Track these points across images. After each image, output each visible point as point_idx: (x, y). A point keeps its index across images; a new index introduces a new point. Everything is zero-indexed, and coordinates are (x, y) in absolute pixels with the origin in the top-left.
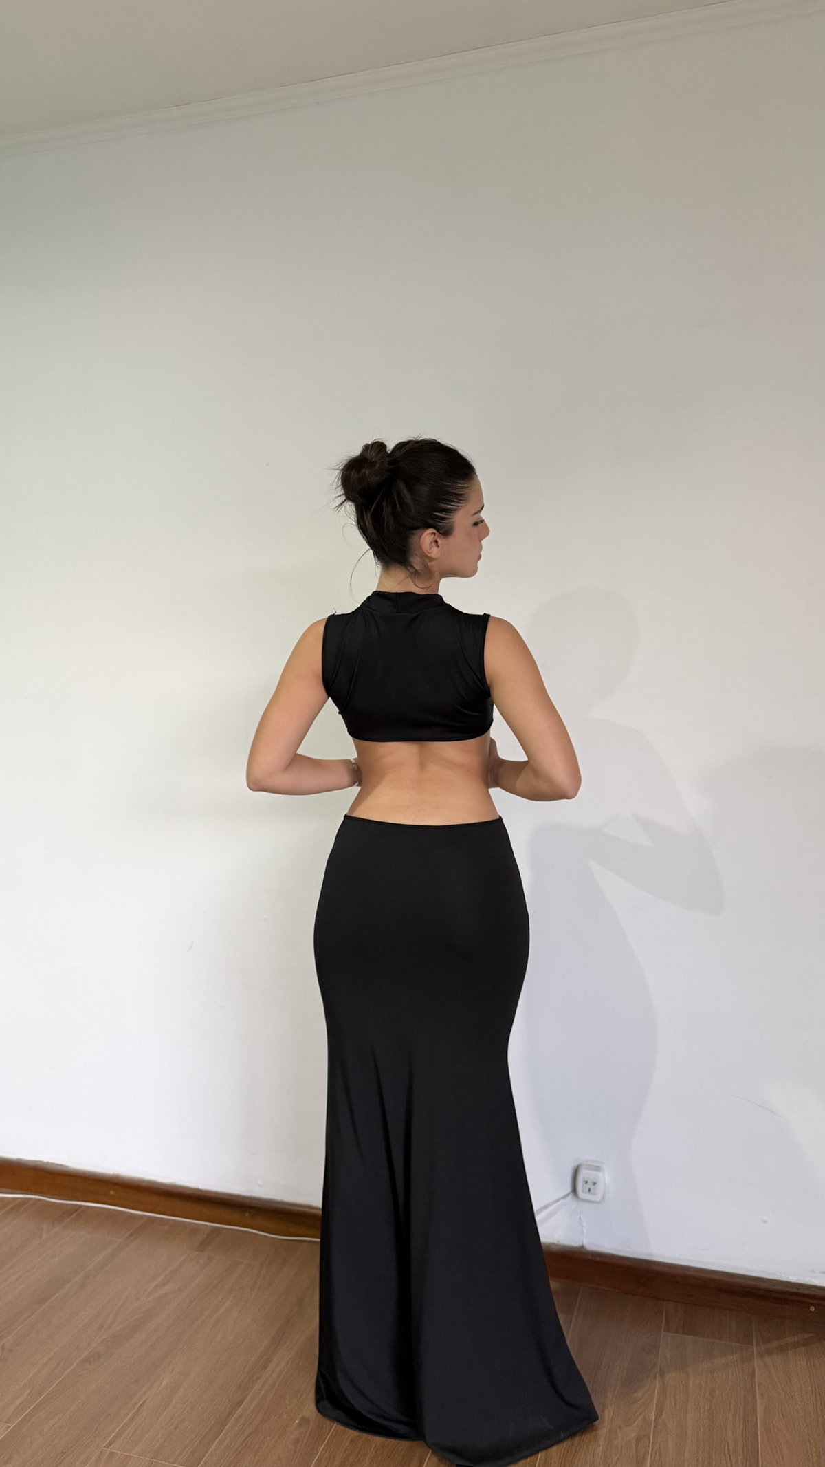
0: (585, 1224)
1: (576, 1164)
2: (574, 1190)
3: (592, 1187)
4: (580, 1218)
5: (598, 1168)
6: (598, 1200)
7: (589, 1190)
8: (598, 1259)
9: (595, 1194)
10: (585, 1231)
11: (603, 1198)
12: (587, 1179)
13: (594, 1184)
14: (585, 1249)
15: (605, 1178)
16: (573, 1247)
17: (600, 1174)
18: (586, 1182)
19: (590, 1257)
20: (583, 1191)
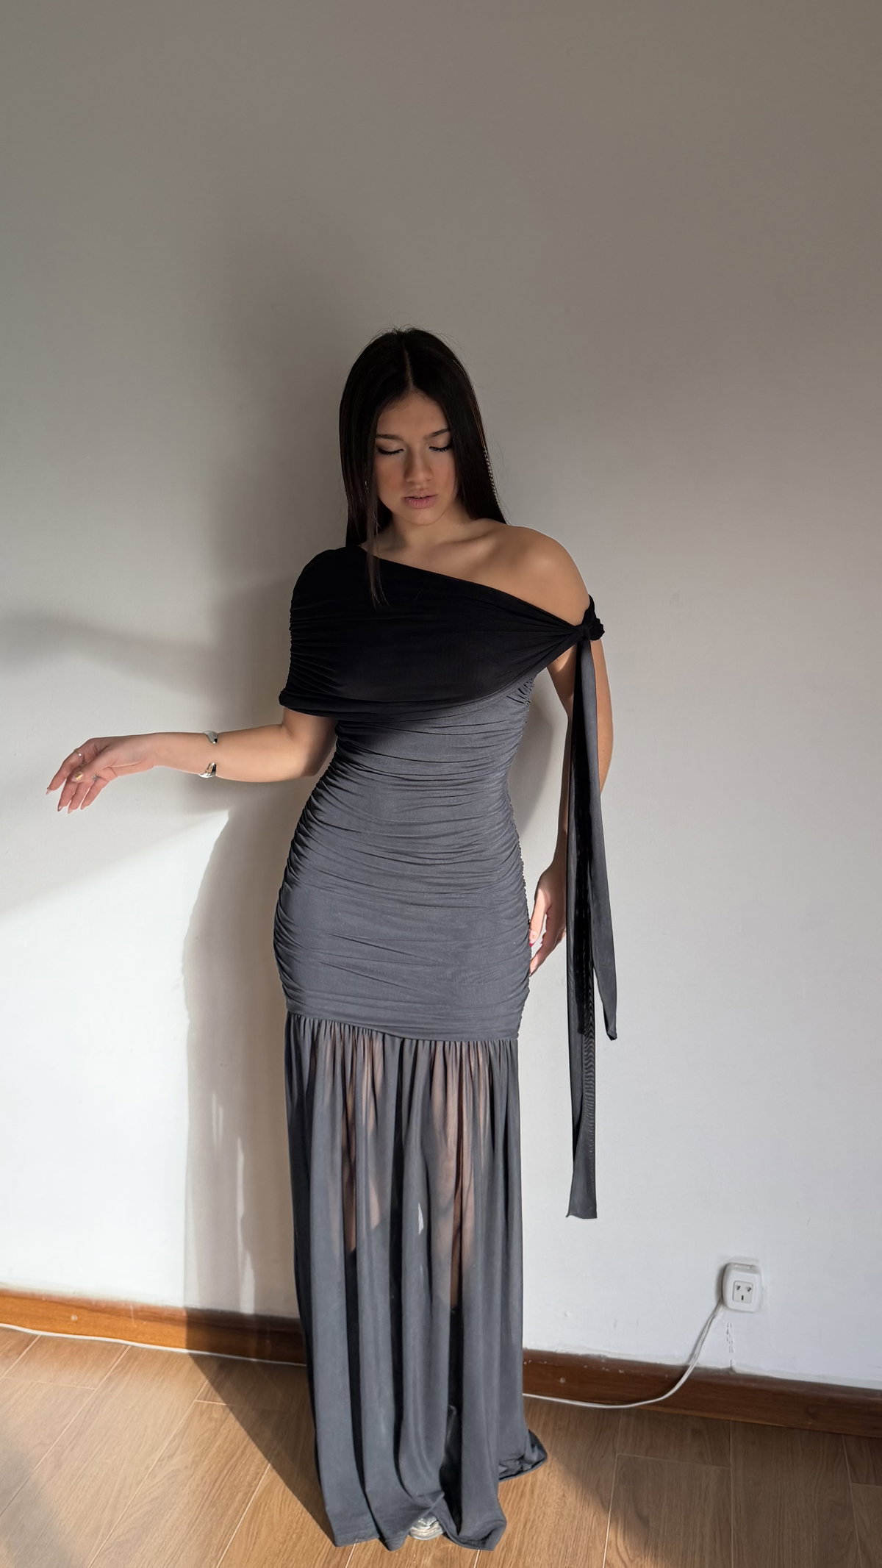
0: (734, 1340)
1: (722, 1263)
2: (721, 1300)
3: (743, 1291)
4: (728, 1333)
5: (752, 1269)
6: (753, 1310)
7: (743, 1297)
8: (753, 1385)
9: (750, 1302)
10: (734, 1349)
11: (760, 1306)
12: (739, 1284)
13: (750, 1289)
14: (734, 1372)
15: (762, 1280)
16: (719, 1371)
17: (756, 1276)
18: (739, 1287)
19: (742, 1383)
20: (733, 1299)
